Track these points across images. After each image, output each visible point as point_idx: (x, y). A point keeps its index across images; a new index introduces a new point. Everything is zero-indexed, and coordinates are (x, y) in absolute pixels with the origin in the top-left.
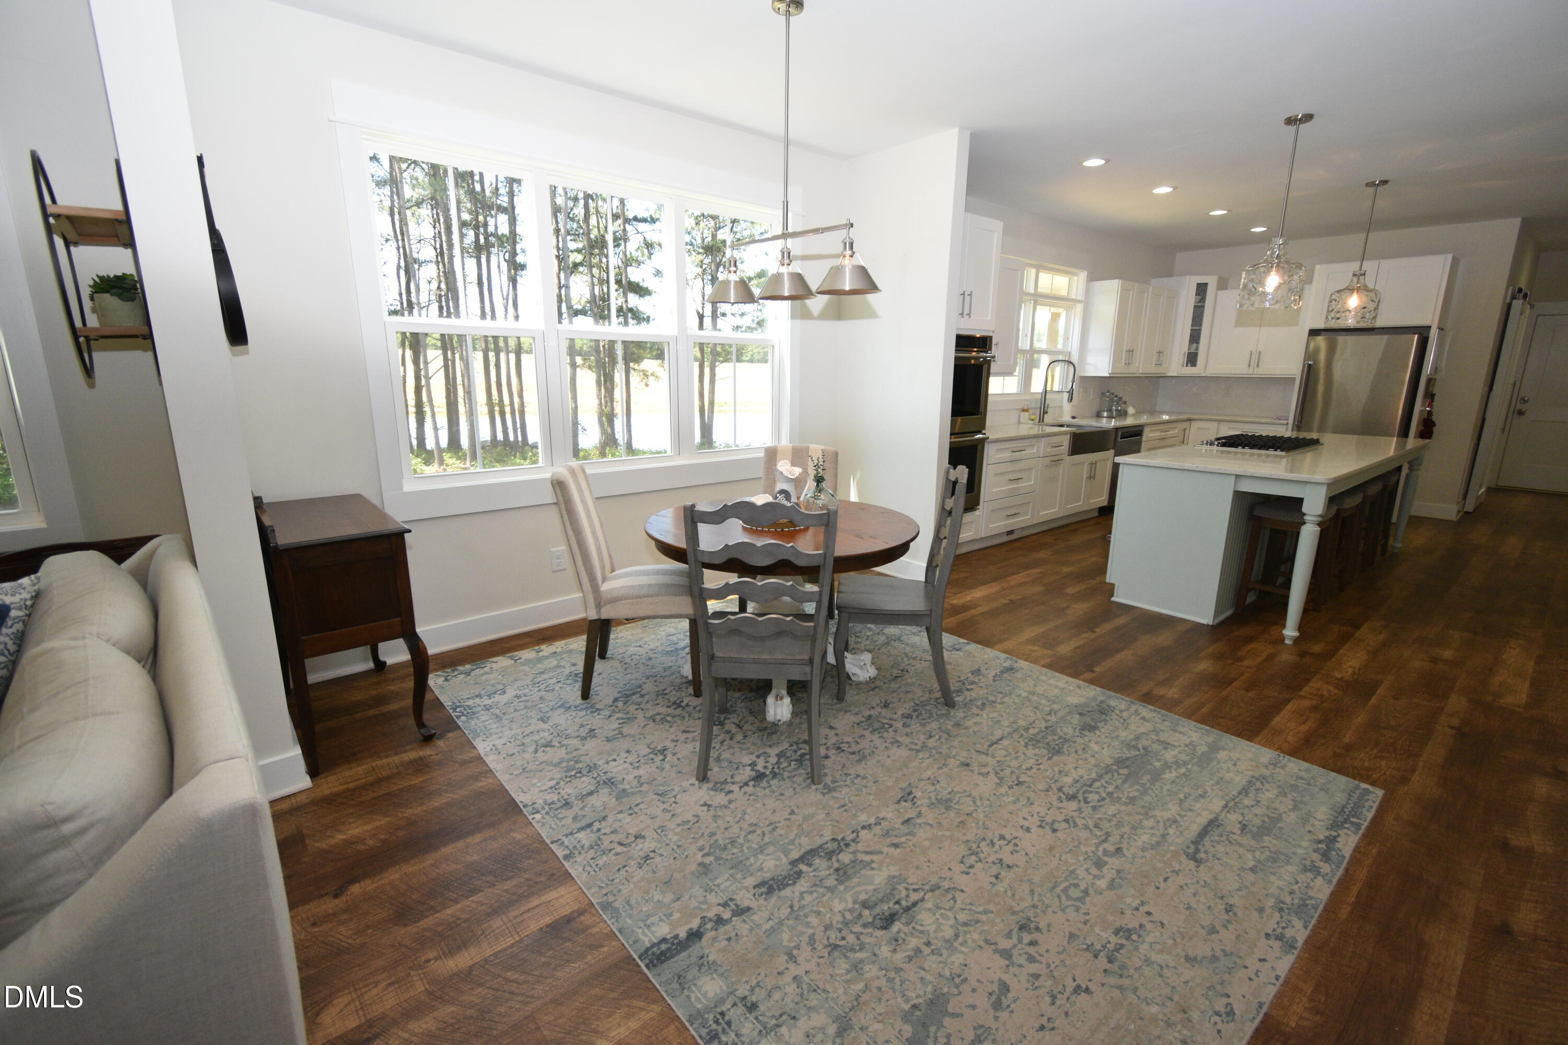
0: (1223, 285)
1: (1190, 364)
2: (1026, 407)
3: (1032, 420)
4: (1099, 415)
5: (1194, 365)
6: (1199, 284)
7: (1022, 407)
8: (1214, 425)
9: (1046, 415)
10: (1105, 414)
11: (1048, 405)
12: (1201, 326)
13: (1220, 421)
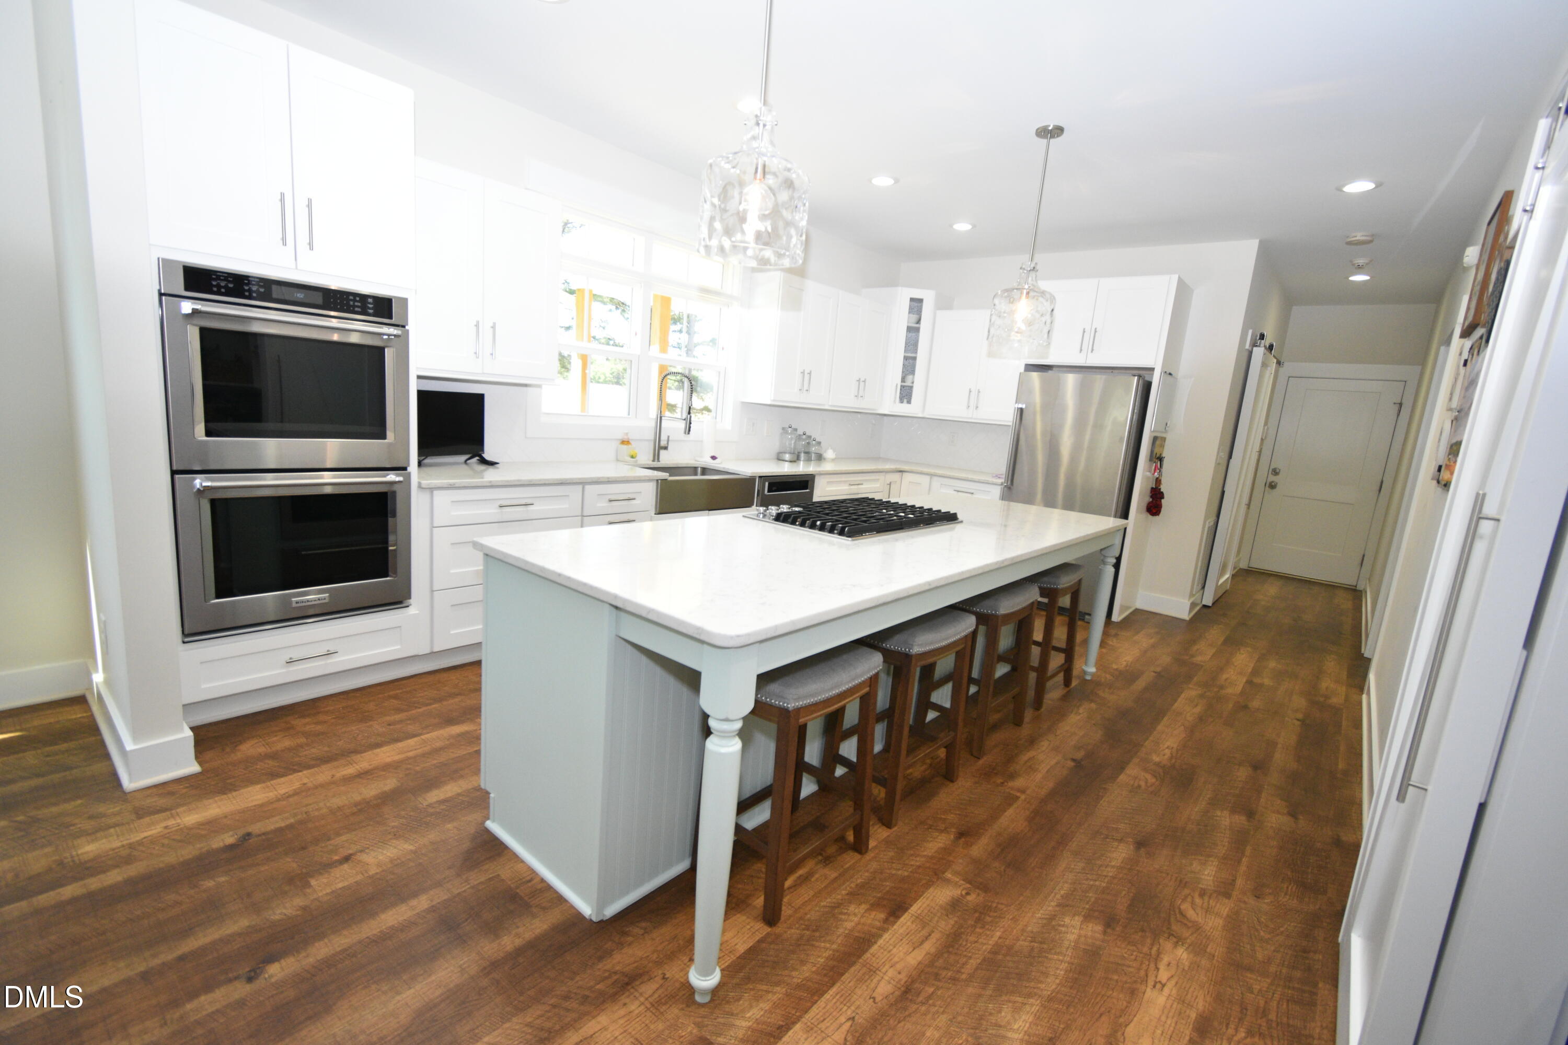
0: (944, 304)
1: (905, 401)
2: (625, 438)
3: (632, 457)
4: (779, 458)
5: (909, 402)
6: (912, 300)
7: (620, 436)
8: (926, 479)
9: (662, 452)
10: (787, 457)
11: (669, 437)
12: (916, 353)
13: (932, 475)
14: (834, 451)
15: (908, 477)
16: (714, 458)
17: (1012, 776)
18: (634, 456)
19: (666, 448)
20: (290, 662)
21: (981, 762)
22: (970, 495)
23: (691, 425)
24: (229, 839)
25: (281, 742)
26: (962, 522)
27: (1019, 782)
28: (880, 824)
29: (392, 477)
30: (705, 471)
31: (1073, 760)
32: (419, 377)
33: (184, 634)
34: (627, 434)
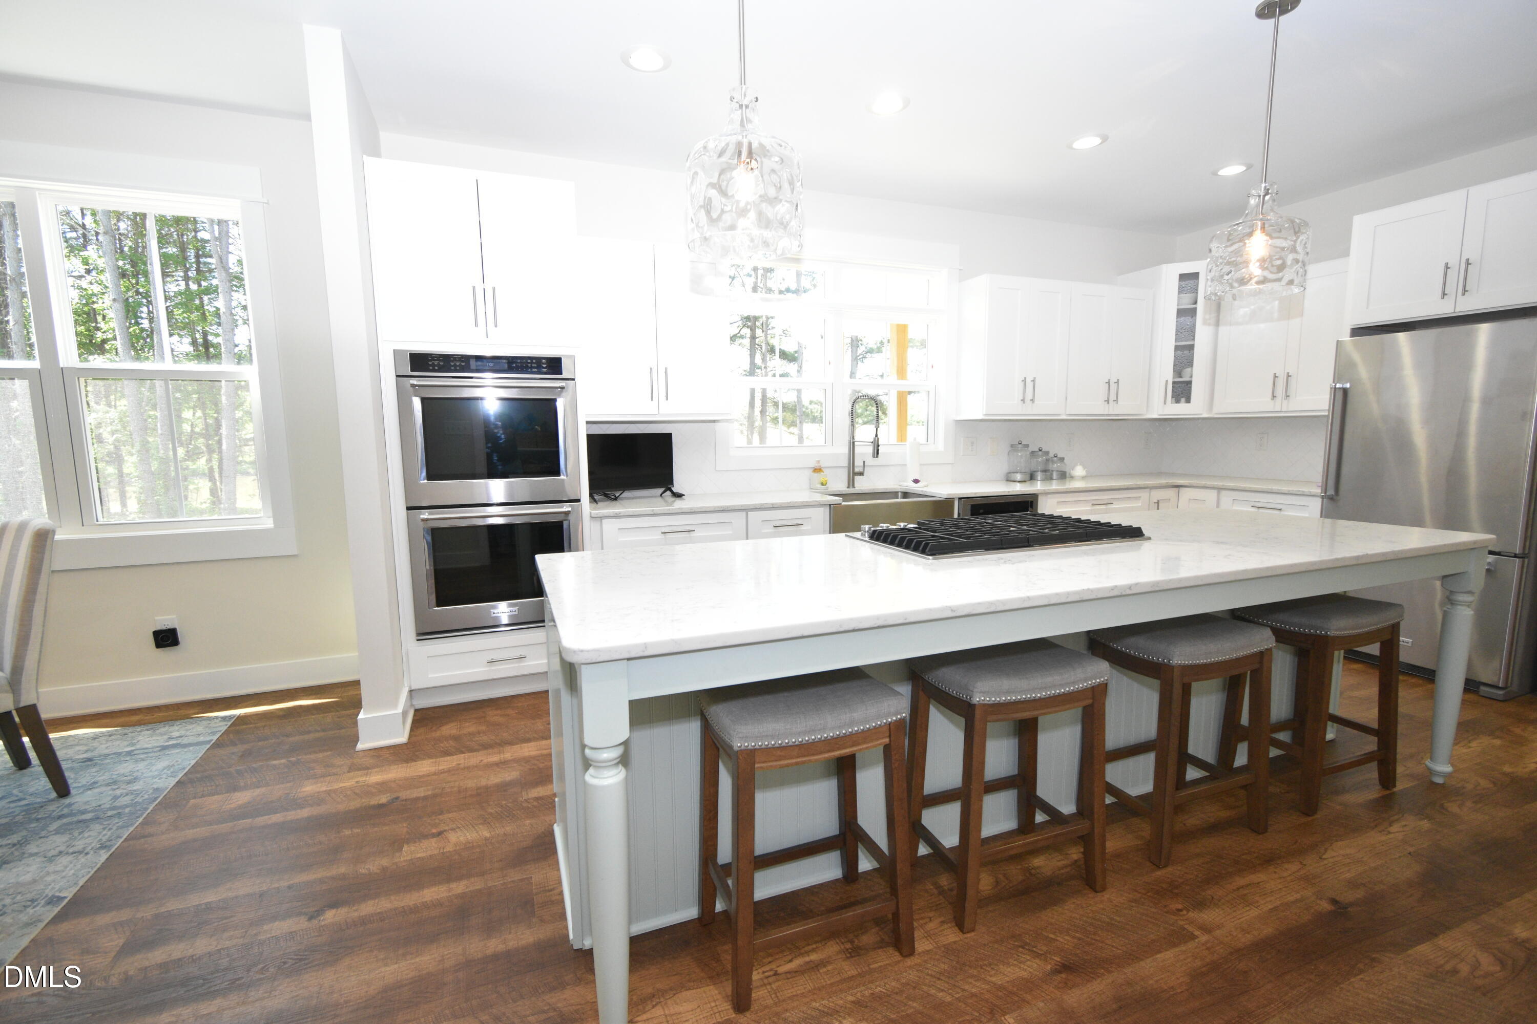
1: (1183, 400)
2: (817, 466)
3: (822, 484)
4: (1009, 480)
5: (1188, 400)
6: (1183, 277)
7: (813, 464)
8: (1213, 494)
9: (857, 478)
10: (1019, 477)
11: (864, 462)
12: (1194, 339)
13: (1220, 489)
14: (1084, 467)
15: (1186, 494)
16: (916, 481)
17: (1201, 905)
18: (824, 483)
19: (862, 474)
20: (491, 662)
21: (1159, 873)
22: (1277, 512)
23: (880, 448)
24: (384, 799)
25: (470, 727)
26: (1149, 539)
27: (1209, 916)
28: (954, 924)
29: (566, 508)
30: (906, 495)
31: (1334, 901)
32: (588, 423)
33: (419, 634)
34: (818, 462)
